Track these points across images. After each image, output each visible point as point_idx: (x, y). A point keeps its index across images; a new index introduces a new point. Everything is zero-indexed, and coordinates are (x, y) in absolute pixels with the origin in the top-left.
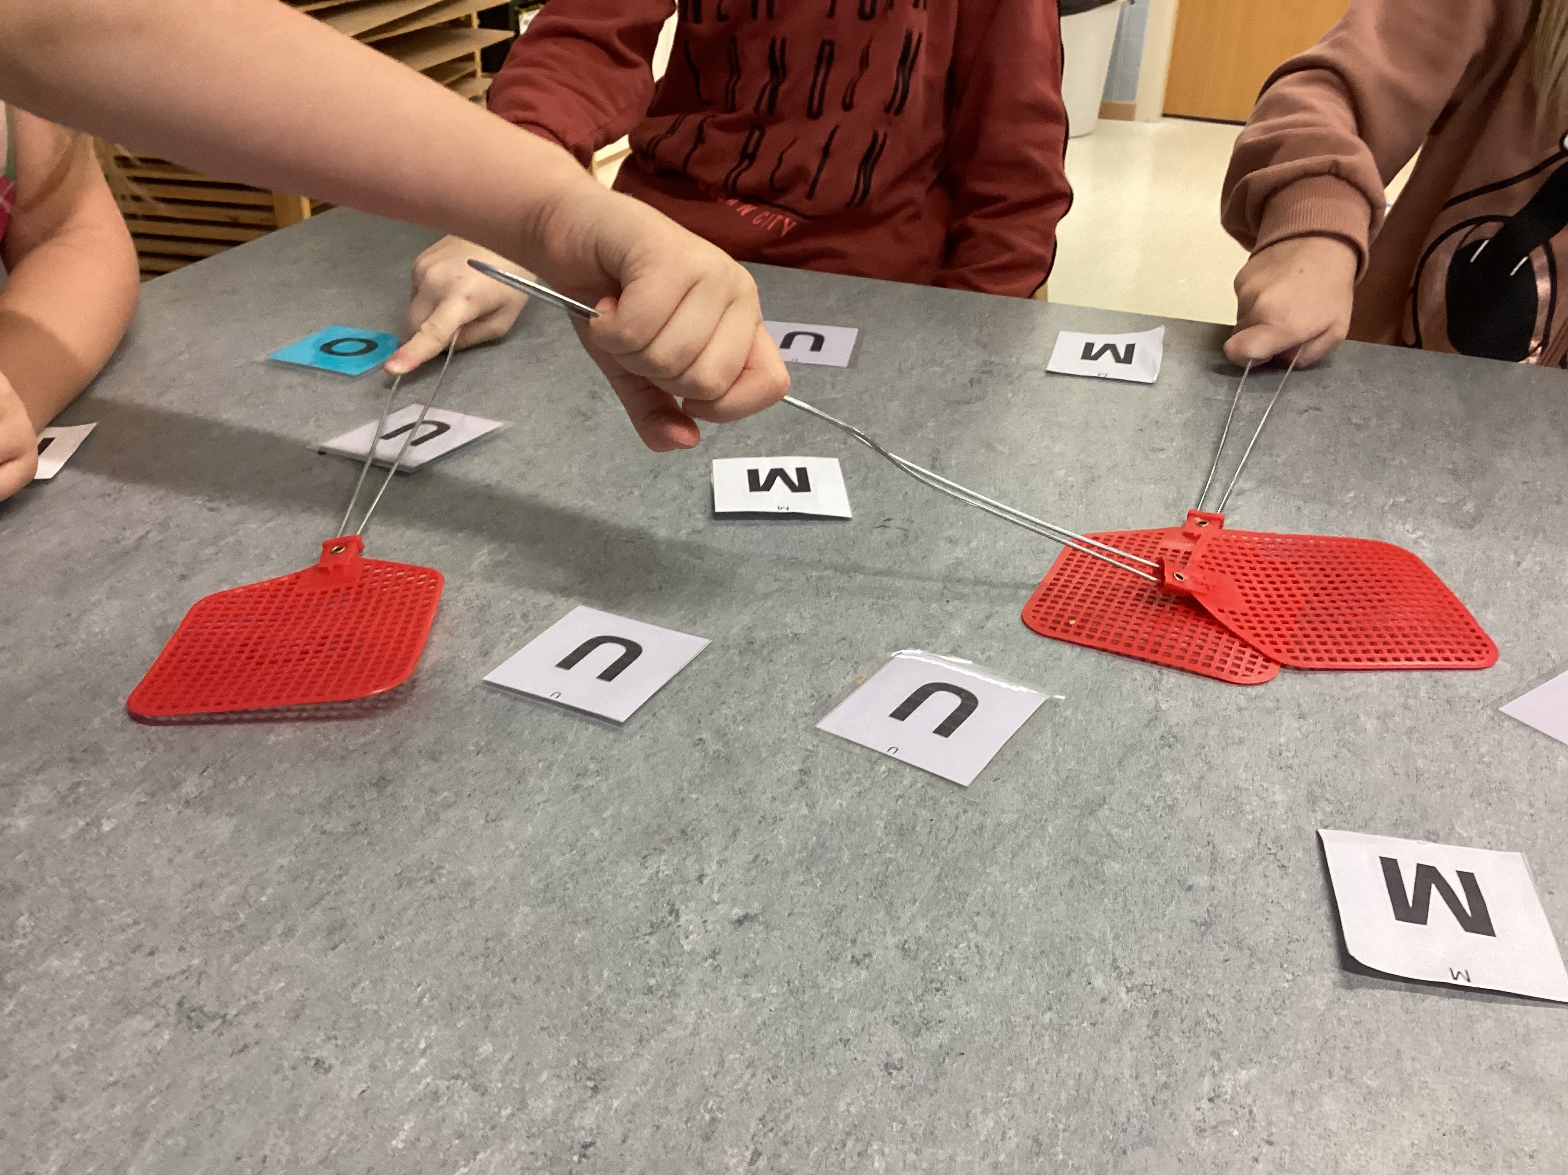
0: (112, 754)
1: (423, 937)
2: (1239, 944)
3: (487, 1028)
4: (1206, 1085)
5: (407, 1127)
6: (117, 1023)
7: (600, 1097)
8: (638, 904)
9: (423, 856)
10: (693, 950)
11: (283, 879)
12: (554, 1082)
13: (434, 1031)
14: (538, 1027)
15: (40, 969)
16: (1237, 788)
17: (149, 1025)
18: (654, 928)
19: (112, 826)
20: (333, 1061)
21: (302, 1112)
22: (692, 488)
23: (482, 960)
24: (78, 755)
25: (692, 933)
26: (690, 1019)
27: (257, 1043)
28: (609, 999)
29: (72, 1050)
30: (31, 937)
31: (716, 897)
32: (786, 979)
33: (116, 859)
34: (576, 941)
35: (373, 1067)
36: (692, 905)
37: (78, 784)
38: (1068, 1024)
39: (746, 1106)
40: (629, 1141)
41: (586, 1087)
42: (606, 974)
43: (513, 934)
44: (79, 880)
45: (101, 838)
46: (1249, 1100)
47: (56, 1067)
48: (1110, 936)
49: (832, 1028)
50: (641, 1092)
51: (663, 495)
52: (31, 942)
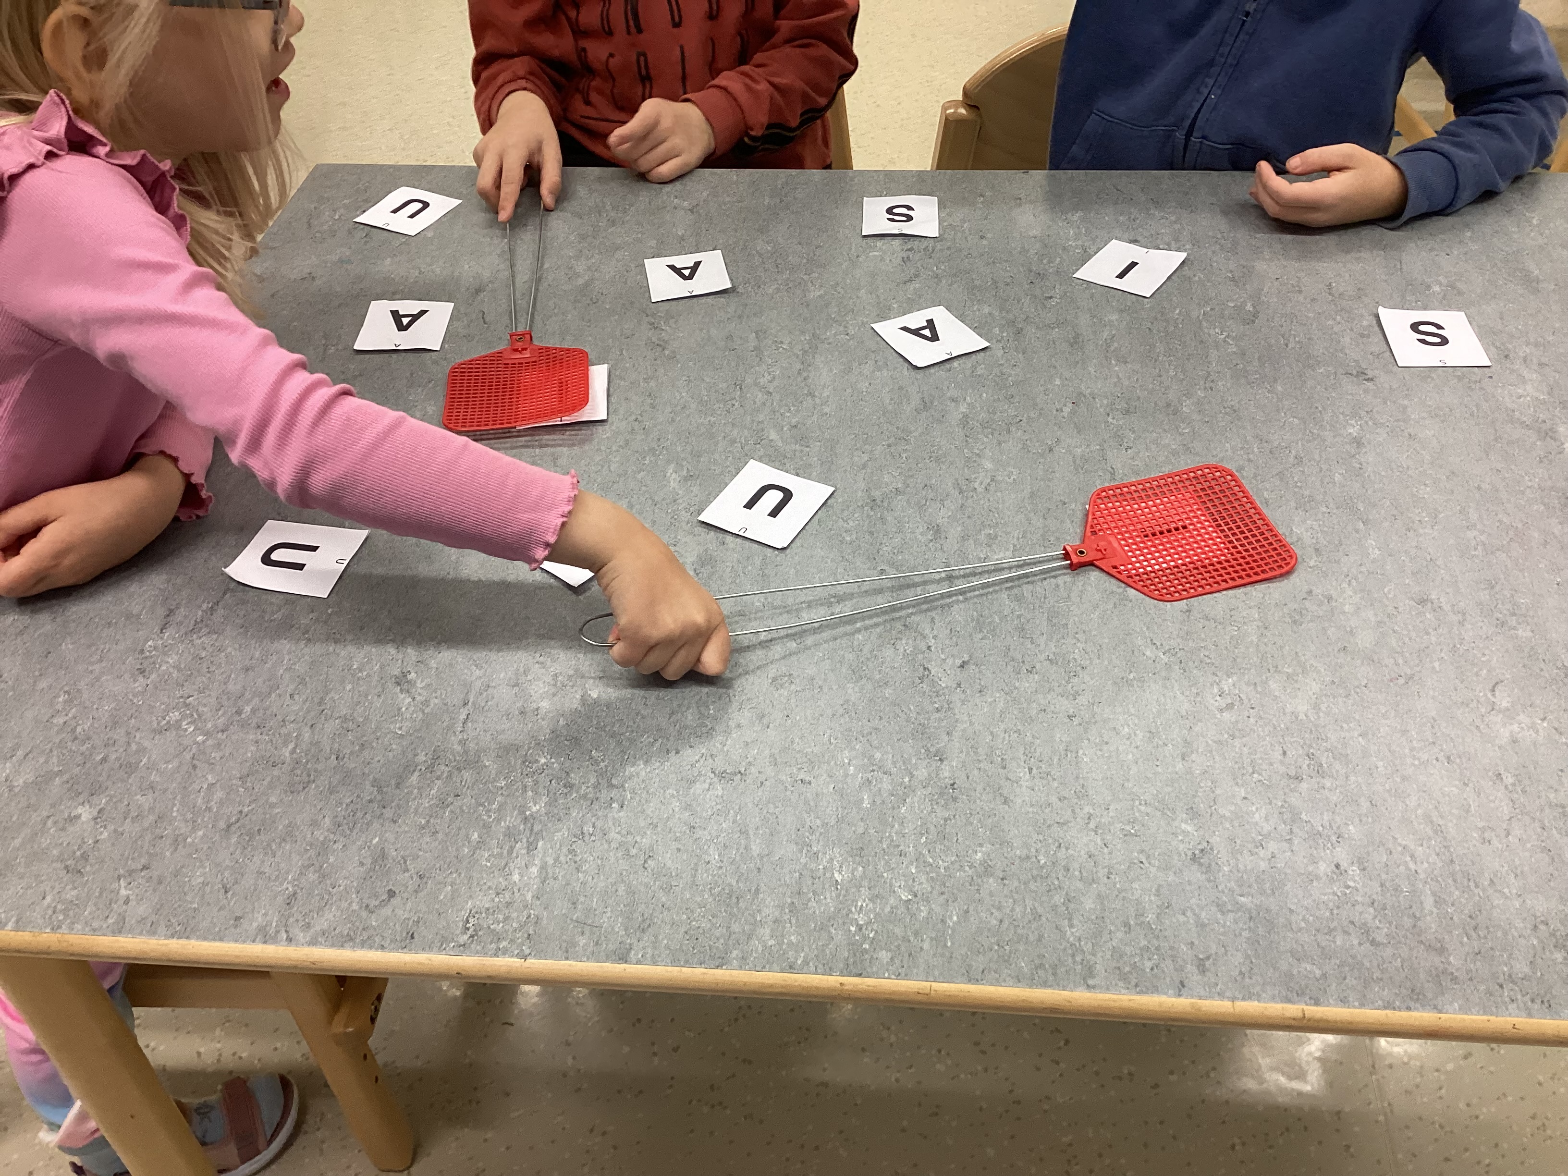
15: (627, 774)
18: (922, 679)
21: (812, 804)
23: (846, 715)
25: (941, 677)
26: (965, 718)
27: (766, 780)
28: (921, 718)
29: (678, 806)
30: (607, 760)
31: (943, 656)
32: (1000, 688)
34: (887, 695)
35: (830, 777)
36: (933, 663)
38: (1143, 677)
39: (1014, 750)
40: (970, 778)
41: (936, 760)
42: (912, 707)
43: (853, 699)
46: (1237, 691)
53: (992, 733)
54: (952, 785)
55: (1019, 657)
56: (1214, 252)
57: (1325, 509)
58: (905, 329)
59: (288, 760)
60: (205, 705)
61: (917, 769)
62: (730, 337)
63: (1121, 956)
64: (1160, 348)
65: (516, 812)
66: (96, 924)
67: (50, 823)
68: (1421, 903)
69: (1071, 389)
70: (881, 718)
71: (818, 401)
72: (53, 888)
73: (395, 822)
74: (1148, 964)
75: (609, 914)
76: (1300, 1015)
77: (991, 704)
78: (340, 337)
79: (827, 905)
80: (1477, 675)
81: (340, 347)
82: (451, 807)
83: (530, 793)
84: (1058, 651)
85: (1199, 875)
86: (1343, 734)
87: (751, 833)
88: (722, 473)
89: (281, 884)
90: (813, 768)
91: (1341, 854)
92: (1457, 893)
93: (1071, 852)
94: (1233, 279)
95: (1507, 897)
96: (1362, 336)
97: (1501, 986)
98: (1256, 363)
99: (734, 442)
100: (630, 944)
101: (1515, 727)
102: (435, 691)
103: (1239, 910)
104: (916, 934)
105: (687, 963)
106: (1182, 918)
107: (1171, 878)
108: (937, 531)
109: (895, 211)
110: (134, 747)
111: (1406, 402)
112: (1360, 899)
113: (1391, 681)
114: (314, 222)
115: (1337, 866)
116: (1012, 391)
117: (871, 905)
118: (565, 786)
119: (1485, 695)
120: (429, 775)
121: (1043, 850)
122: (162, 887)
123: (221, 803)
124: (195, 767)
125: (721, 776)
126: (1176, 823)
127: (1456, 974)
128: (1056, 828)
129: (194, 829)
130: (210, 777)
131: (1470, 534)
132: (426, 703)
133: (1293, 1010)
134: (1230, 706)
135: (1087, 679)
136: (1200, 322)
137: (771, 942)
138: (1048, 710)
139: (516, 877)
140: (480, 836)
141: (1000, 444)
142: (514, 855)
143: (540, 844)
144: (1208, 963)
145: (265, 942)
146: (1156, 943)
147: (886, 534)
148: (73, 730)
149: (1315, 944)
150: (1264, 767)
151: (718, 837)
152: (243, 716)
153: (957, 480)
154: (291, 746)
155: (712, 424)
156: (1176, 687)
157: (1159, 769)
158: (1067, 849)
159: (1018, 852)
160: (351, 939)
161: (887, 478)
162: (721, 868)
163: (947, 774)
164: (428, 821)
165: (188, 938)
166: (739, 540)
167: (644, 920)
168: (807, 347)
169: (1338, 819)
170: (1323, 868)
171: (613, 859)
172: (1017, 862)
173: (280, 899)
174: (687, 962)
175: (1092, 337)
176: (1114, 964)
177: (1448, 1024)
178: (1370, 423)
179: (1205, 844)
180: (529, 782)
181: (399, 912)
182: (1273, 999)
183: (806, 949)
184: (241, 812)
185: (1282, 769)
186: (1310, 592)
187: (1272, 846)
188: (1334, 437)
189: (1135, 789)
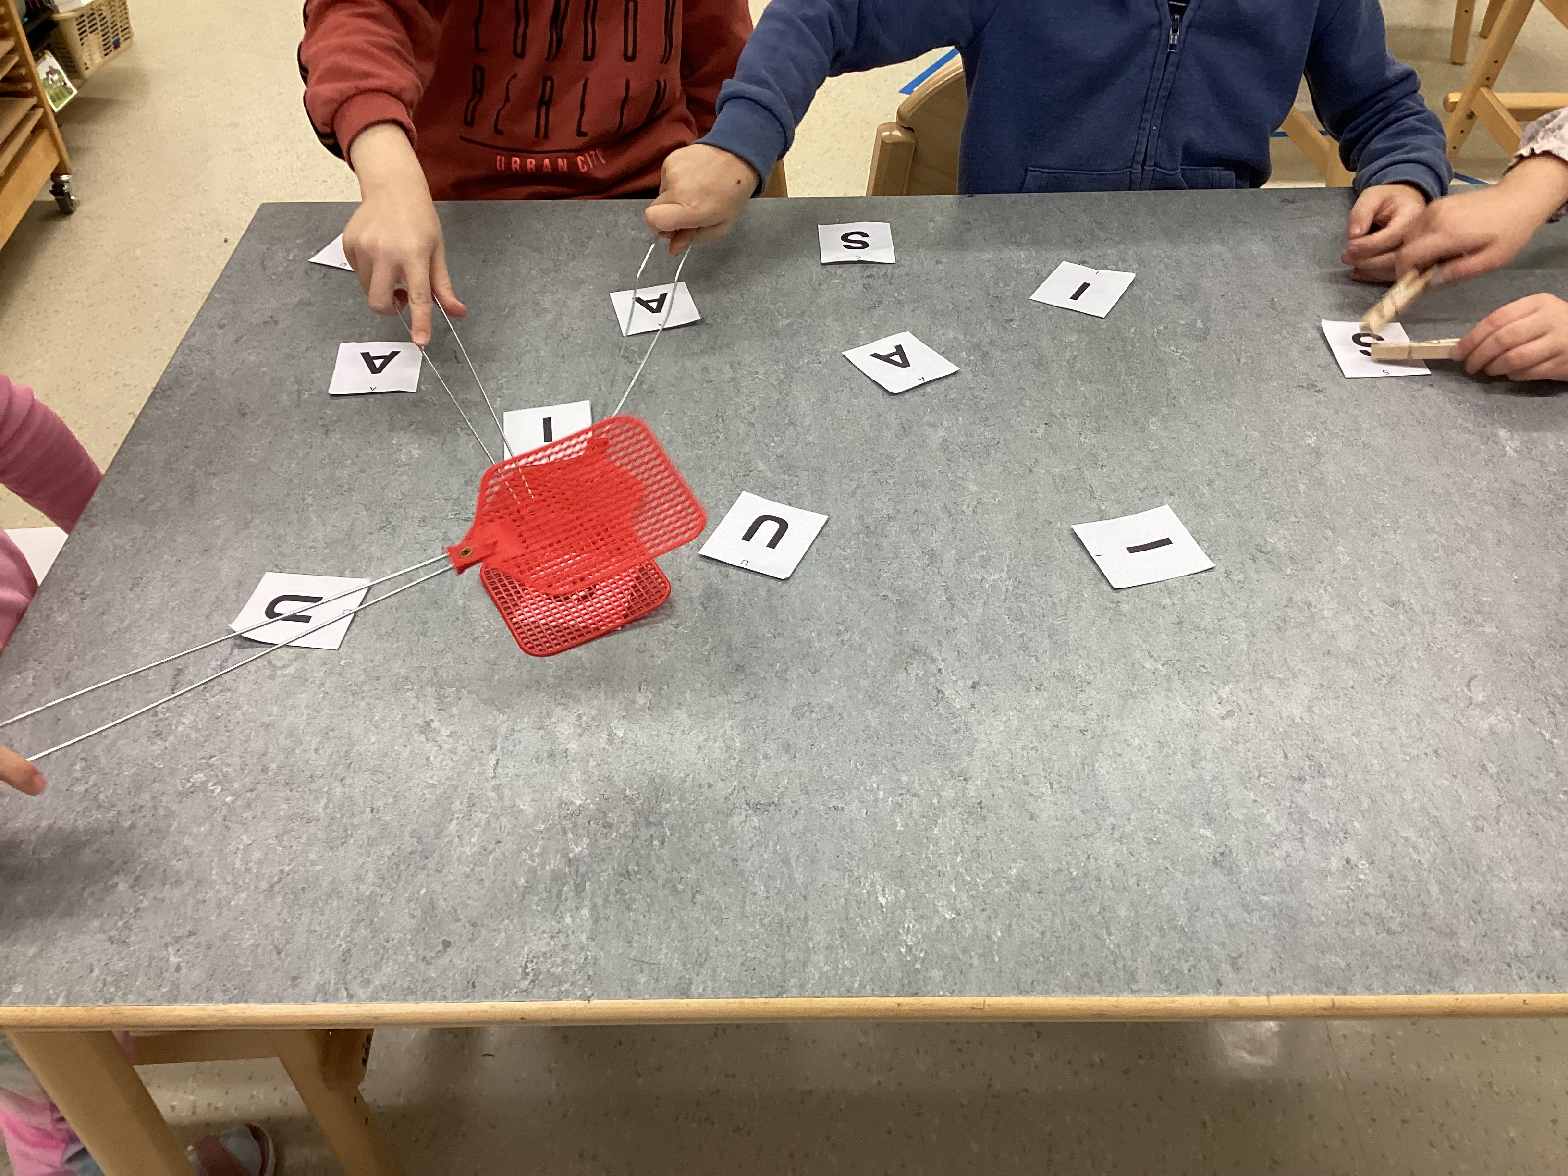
3: (897, 769)
6: (726, 822)
8: (920, 692)
9: (797, 700)
10: (961, 706)
12: (945, 782)
13: (874, 778)
14: (919, 762)
18: (936, 701)
20: (841, 805)
21: (847, 830)
23: (869, 741)
25: (955, 699)
27: (800, 809)
28: (941, 740)
53: (1010, 751)
54: (980, 804)
55: (1027, 675)
56: (1160, 271)
57: (1293, 519)
58: (876, 356)
59: (322, 816)
60: (228, 765)
61: (943, 790)
62: (705, 369)
63: (1159, 960)
64: (1121, 366)
65: (559, 856)
66: (149, 994)
67: (86, 894)
68: (1428, 892)
69: (1042, 410)
70: (902, 742)
71: (800, 430)
72: (99, 960)
73: (439, 871)
74: (1185, 967)
75: (665, 951)
76: (1331, 1004)
77: (1005, 722)
78: (312, 382)
79: (875, 928)
80: (1452, 671)
81: (314, 392)
82: (494, 854)
83: (570, 835)
84: (1062, 668)
85: (1221, 877)
86: (1338, 735)
87: (793, 863)
88: (716, 506)
89: (334, 942)
90: (844, 794)
91: (1350, 849)
92: (1459, 880)
93: (1100, 863)
94: (1180, 297)
95: (1505, 882)
96: (1308, 349)
97: (1509, 965)
98: (1213, 379)
99: (722, 474)
100: (690, 979)
101: (1493, 720)
102: (460, 737)
103: (1262, 908)
104: (964, 951)
105: (748, 995)
106: (1211, 921)
107: (1197, 881)
108: (932, 556)
109: (850, 238)
110: (162, 812)
111: (1356, 412)
112: (1371, 891)
113: (1375, 680)
114: (268, 264)
115: (1348, 861)
116: (987, 414)
117: (917, 926)
118: (604, 827)
119: (1462, 690)
120: (467, 823)
121: (1074, 862)
122: (211, 952)
123: (260, 862)
124: (227, 828)
125: (756, 807)
126: (1194, 829)
127: (1469, 956)
128: (1083, 840)
129: (237, 891)
130: (244, 837)
131: (1431, 537)
132: (453, 751)
133: (1322, 1000)
134: (1230, 713)
135: (1093, 693)
136: (1155, 340)
137: (826, 968)
138: (1061, 725)
139: (568, 920)
140: (527, 882)
141: (981, 465)
142: (564, 897)
143: (588, 884)
144: (1241, 961)
145: (326, 1001)
146: (1189, 944)
147: (884, 560)
148: (96, 797)
149: (1336, 936)
150: (1270, 770)
151: (761, 867)
152: (270, 773)
153: (945, 504)
154: (323, 802)
155: (699, 458)
156: (1178, 697)
157: (1172, 778)
158: (1096, 860)
159: (1050, 866)
160: (413, 993)
161: (877, 505)
162: (767, 898)
163: (973, 794)
164: (473, 869)
165: (246, 1002)
166: (741, 573)
167: (700, 955)
168: (782, 376)
169: (1343, 816)
170: (1335, 864)
171: (661, 897)
172: (1051, 873)
173: (335, 957)
174: (747, 992)
175: (1055, 358)
176: (1155, 968)
177: (1465, 1004)
178: (1326, 433)
179: (1224, 847)
180: (568, 824)
181: (457, 962)
182: (1304, 991)
183: (861, 974)
184: (282, 871)
185: (1286, 772)
186: (1291, 599)
187: (1286, 846)
188: (1294, 449)
189: (1152, 799)
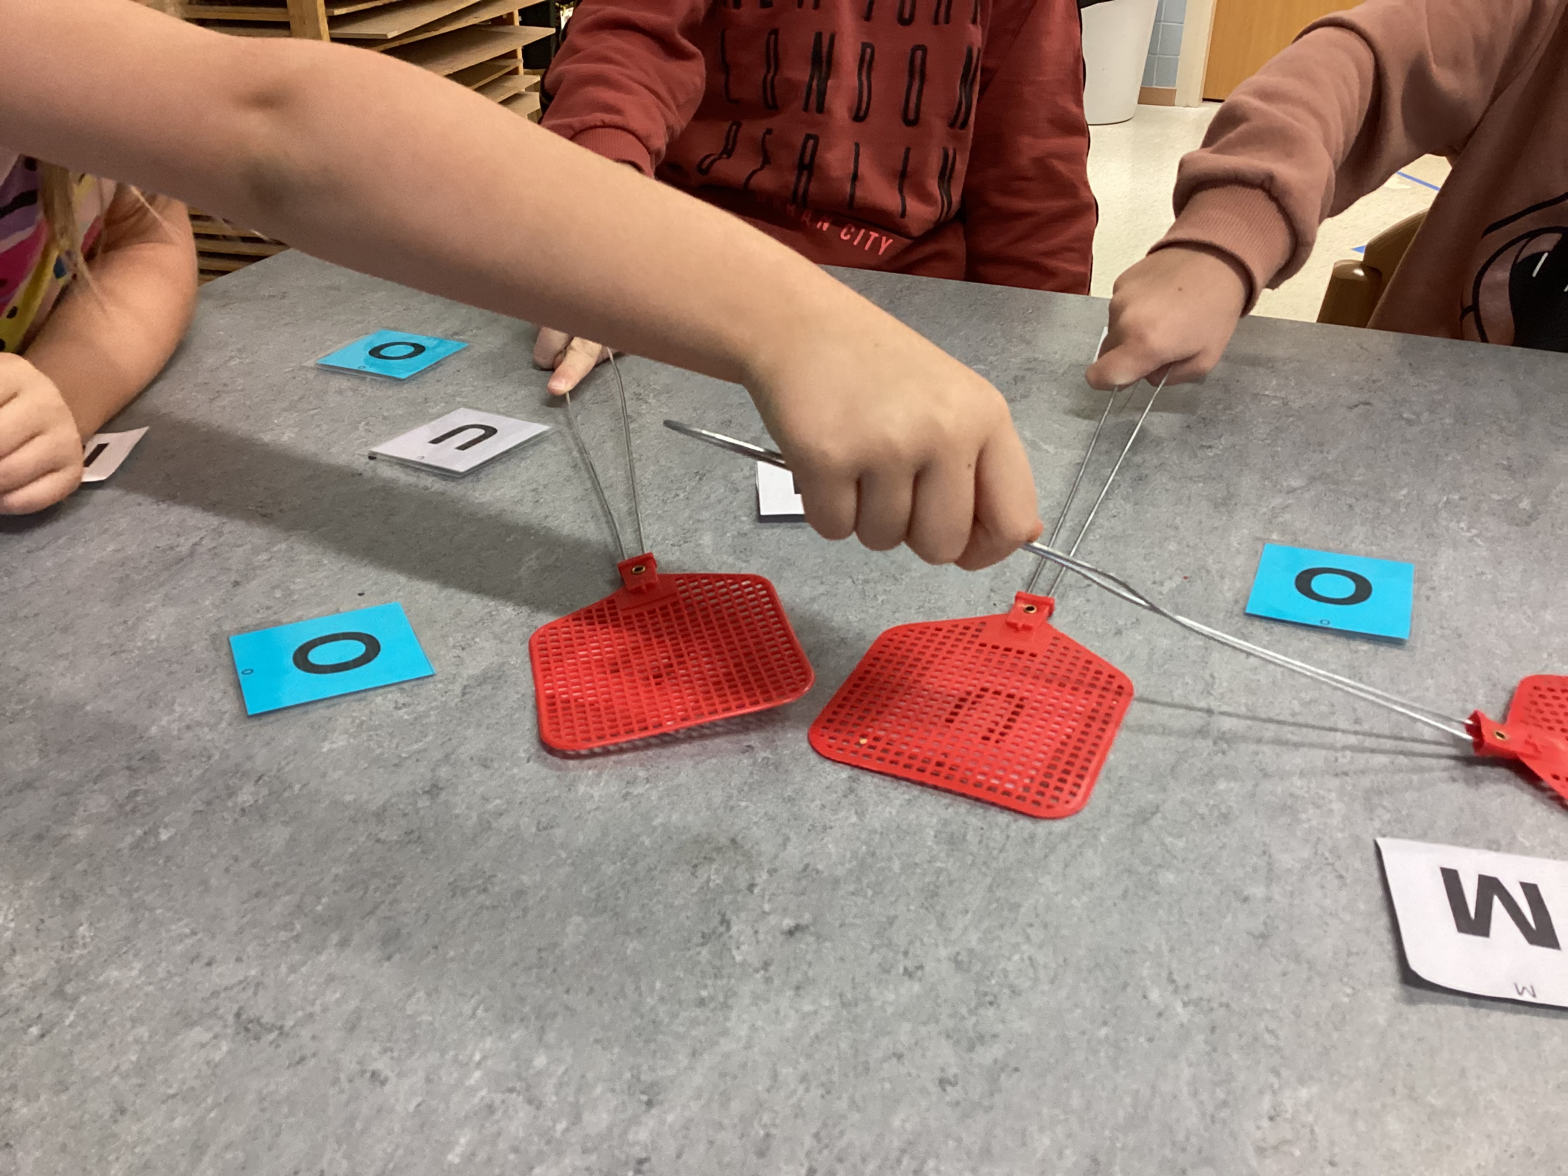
0: (169, 762)
1: (477, 947)
2: (1297, 958)
3: (540, 1040)
4: (1266, 1103)
5: (463, 1141)
6: (176, 1034)
7: (654, 1111)
8: (689, 914)
9: (476, 865)
10: (745, 960)
11: (337, 888)
12: (609, 1095)
13: (488, 1042)
14: (591, 1039)
15: (101, 979)
16: (1292, 795)
17: (209, 1036)
18: (706, 938)
19: (169, 835)
20: (387, 1072)
21: (359, 1126)
22: (738, 491)
23: (535, 970)
24: (135, 763)
25: (743, 944)
26: (743, 1031)
27: (314, 1055)
28: (662, 1010)
29: (132, 1062)
30: (91, 948)
31: (767, 907)
32: (838, 991)
33: (174, 868)
34: (629, 952)
35: (428, 1080)
36: (743, 915)
37: (136, 793)
38: (1126, 1040)
39: (800, 1121)
40: (684, 1157)
41: (640, 1101)
42: (658, 985)
43: (566, 944)
44: (137, 889)
45: (158, 848)
46: (1310, 1119)
47: (116, 1079)
48: (1165, 948)
49: (885, 1041)
50: (695, 1106)
51: (708, 497)
52: (90, 952)
55: (903, 943)
61: (594, 1109)
69: (1190, 559)
70: (591, 991)
77: (804, 1016)
84: (980, 948)
90: (411, 1055)
125: (246, 1026)
136: (1437, 510)
138: (907, 1058)
156: (1185, 1077)
163: (643, 1136)
